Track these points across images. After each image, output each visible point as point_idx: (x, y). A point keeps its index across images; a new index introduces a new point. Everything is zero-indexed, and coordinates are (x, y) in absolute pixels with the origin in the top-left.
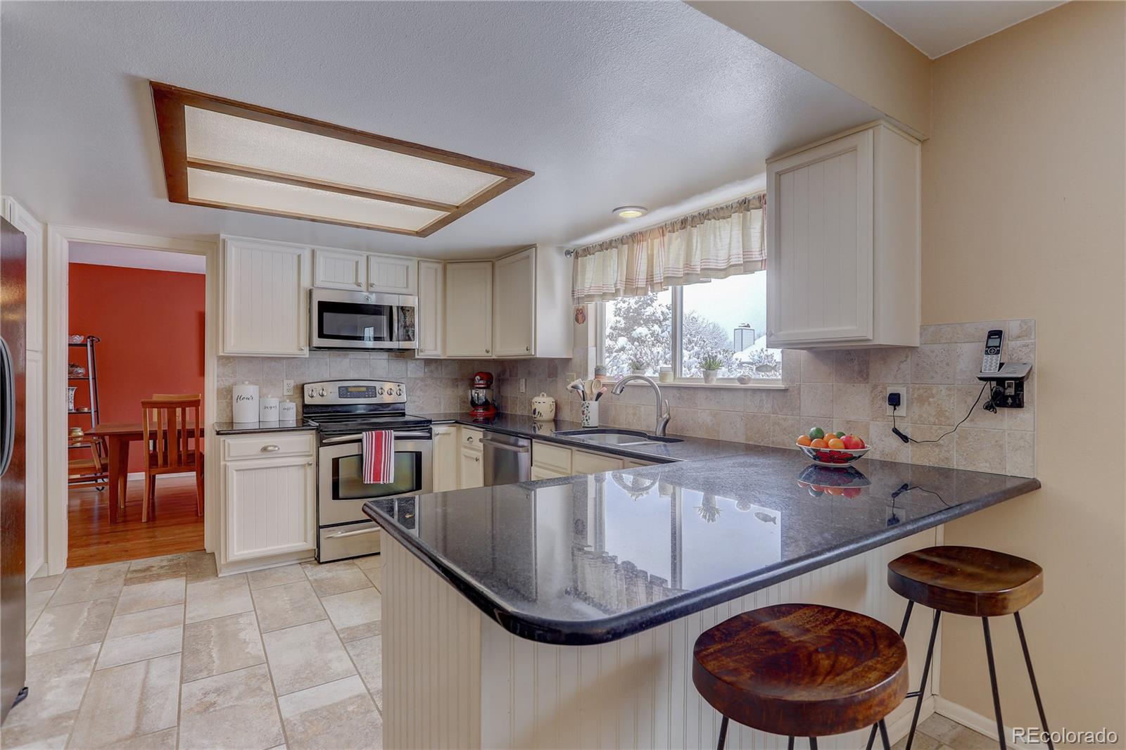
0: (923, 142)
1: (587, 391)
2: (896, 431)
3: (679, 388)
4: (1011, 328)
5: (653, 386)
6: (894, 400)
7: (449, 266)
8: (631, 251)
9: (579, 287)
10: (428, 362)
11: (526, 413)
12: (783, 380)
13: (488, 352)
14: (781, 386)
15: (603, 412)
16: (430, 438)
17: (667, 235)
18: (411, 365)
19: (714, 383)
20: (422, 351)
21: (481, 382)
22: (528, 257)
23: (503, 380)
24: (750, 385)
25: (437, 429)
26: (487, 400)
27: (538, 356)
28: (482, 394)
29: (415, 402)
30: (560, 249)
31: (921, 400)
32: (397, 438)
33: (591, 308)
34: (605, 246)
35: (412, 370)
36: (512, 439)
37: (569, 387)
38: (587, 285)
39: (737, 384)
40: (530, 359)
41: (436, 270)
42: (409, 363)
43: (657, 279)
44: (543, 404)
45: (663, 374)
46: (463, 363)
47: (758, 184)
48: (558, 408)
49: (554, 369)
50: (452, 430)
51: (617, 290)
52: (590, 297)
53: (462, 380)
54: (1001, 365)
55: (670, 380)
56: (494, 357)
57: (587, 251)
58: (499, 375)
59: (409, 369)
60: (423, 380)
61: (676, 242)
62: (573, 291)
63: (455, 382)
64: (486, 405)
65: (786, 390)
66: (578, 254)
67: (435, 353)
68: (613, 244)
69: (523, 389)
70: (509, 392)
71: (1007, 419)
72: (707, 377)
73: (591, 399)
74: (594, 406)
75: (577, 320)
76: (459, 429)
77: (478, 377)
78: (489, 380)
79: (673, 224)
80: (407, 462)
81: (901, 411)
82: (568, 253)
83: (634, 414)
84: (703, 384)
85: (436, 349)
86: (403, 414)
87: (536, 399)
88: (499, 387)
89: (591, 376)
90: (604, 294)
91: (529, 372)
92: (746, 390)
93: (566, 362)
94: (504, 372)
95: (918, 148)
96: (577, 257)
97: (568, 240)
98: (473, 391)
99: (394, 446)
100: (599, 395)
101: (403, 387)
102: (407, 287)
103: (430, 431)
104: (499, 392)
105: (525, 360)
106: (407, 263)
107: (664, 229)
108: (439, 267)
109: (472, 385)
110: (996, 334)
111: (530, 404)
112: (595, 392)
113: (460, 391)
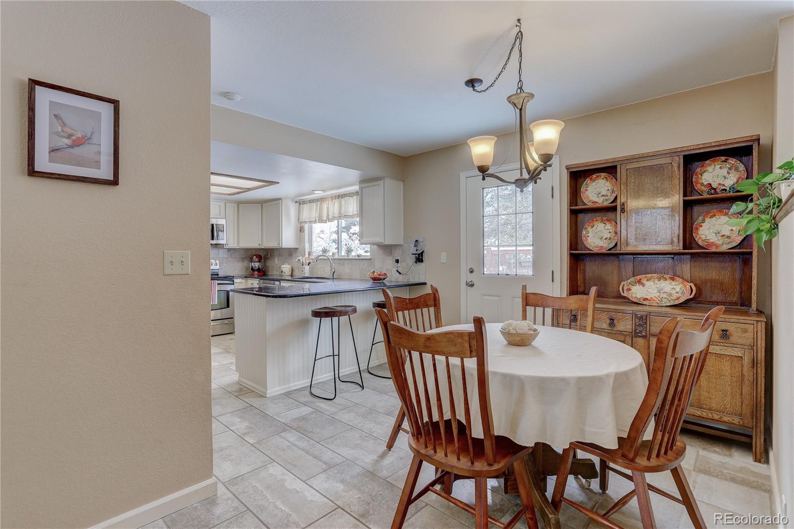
0: (403, 181)
1: (304, 262)
2: (397, 271)
3: (339, 259)
4: (420, 240)
5: (329, 259)
6: (397, 261)
7: (240, 205)
8: (321, 205)
9: (301, 218)
10: (229, 250)
11: (278, 273)
12: (370, 255)
13: (260, 245)
14: (369, 258)
15: (311, 271)
16: (233, 284)
17: (334, 200)
18: (221, 251)
19: (351, 257)
20: (227, 245)
21: (256, 259)
22: (279, 203)
23: (267, 258)
24: (361, 258)
25: (236, 280)
26: (259, 268)
27: (283, 247)
28: (256, 265)
29: (223, 269)
30: (293, 200)
31: (404, 261)
32: (218, 284)
33: (306, 226)
34: (311, 201)
35: (222, 253)
36: (272, 282)
37: (296, 260)
38: (304, 217)
39: (357, 258)
40: (280, 248)
41: (234, 207)
42: (220, 250)
43: (330, 217)
44: (286, 268)
45: (333, 254)
46: (247, 250)
47: (356, 188)
48: (292, 270)
49: (291, 252)
50: (244, 281)
51: (316, 220)
52: (305, 222)
53: (246, 258)
54: (417, 250)
55: (336, 256)
56: (263, 247)
57: (304, 202)
58: (265, 256)
59: (220, 253)
60: (227, 258)
61: (336, 203)
62: (299, 219)
63: (243, 259)
64: (259, 270)
65: (370, 259)
66: (300, 203)
67: (234, 246)
68: (314, 201)
69: (277, 262)
70: (269, 263)
71: (421, 266)
72: (348, 255)
73: (306, 265)
74: (307, 268)
75: (301, 231)
76: (246, 280)
77: (255, 257)
78: (260, 258)
79: (335, 196)
80: (223, 295)
81: (399, 265)
82: (296, 202)
83: (323, 271)
84: (347, 258)
85: (234, 244)
86: (218, 275)
87: (283, 266)
88: (265, 262)
89: (307, 256)
90: (311, 221)
91: (280, 254)
92: (360, 259)
93: (296, 249)
94: (267, 255)
95: (402, 183)
96: (300, 204)
97: (296, 197)
98: (253, 263)
99: (217, 288)
100: (309, 264)
101: (218, 262)
102: (220, 215)
103: (233, 281)
104: (265, 264)
105: (277, 249)
106: (220, 203)
107: (333, 198)
108: (236, 205)
109: (251, 260)
110: (417, 241)
111: (280, 268)
112: (308, 262)
113: (246, 264)
